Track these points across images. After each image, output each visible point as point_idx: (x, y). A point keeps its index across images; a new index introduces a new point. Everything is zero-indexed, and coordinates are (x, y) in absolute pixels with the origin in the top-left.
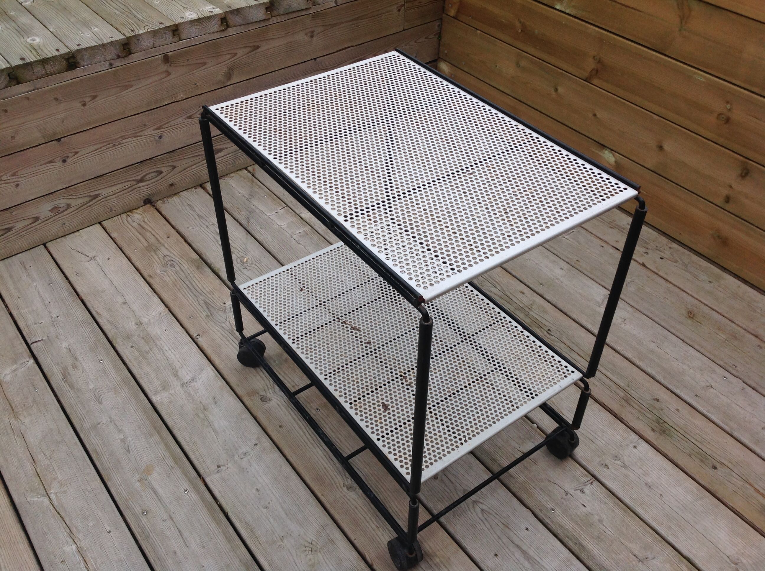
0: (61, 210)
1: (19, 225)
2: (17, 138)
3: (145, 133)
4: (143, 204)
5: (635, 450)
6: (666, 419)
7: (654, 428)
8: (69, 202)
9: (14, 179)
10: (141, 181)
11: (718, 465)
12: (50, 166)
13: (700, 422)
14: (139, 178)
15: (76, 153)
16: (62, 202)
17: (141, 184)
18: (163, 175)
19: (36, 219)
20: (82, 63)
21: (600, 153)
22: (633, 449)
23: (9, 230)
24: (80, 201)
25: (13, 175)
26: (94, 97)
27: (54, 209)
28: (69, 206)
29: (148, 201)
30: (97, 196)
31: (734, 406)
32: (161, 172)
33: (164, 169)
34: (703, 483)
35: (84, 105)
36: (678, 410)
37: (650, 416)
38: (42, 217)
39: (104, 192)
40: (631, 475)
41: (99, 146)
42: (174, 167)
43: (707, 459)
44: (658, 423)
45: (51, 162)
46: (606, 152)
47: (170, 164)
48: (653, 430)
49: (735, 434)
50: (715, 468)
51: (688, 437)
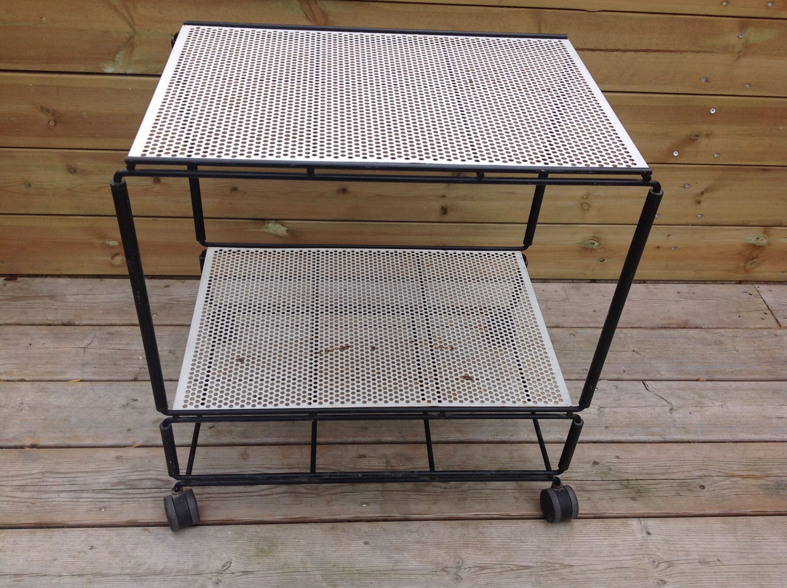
5: (652, 537)
6: (626, 476)
7: (630, 495)
11: (700, 482)
13: (642, 452)
21: (265, 230)
22: (650, 537)
31: (633, 410)
34: (717, 512)
36: (618, 457)
37: (613, 487)
40: (683, 567)
43: (689, 484)
44: (626, 487)
46: (270, 225)
48: (634, 499)
49: (668, 438)
50: (703, 487)
51: (656, 477)
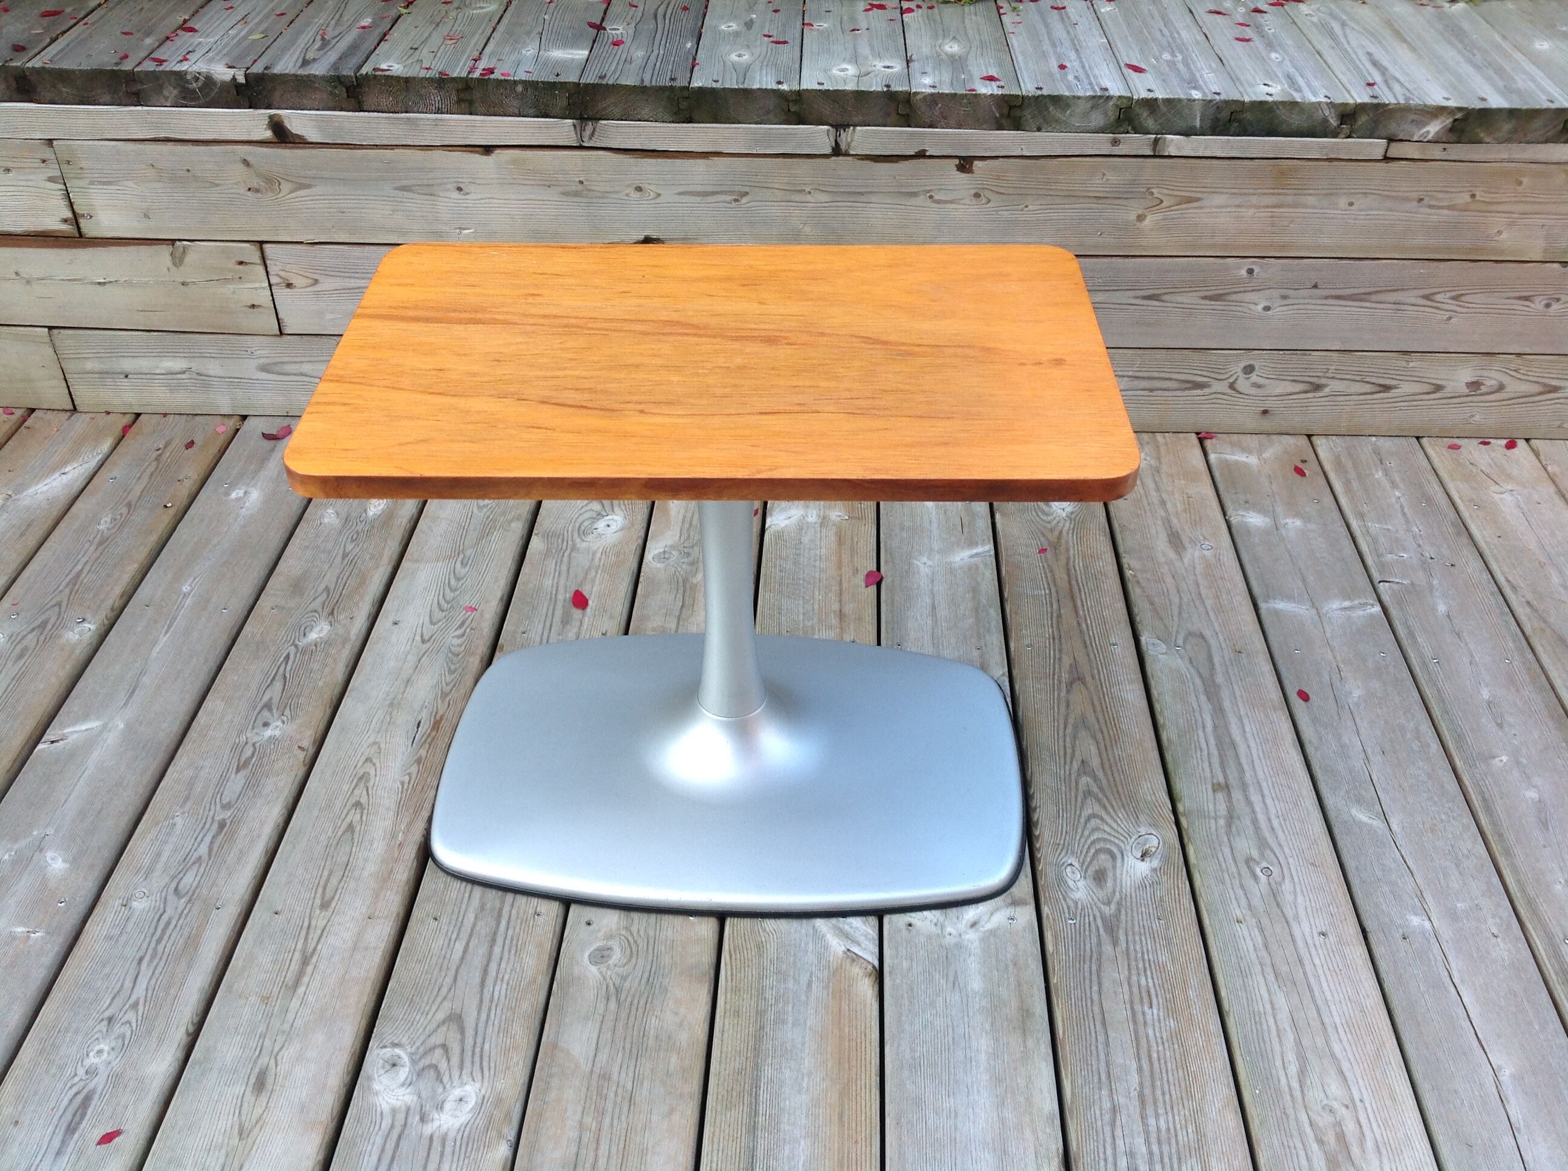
0: (1484, 389)
1: (1407, 388)
2: (1504, 236)
8: (1506, 380)
9: (1452, 306)
12: (1518, 305)
16: (1492, 377)
19: (1439, 388)
24: (1525, 388)
25: (1453, 298)
27: (1474, 385)
28: (1500, 388)
30: (1555, 390)
38: (1448, 389)
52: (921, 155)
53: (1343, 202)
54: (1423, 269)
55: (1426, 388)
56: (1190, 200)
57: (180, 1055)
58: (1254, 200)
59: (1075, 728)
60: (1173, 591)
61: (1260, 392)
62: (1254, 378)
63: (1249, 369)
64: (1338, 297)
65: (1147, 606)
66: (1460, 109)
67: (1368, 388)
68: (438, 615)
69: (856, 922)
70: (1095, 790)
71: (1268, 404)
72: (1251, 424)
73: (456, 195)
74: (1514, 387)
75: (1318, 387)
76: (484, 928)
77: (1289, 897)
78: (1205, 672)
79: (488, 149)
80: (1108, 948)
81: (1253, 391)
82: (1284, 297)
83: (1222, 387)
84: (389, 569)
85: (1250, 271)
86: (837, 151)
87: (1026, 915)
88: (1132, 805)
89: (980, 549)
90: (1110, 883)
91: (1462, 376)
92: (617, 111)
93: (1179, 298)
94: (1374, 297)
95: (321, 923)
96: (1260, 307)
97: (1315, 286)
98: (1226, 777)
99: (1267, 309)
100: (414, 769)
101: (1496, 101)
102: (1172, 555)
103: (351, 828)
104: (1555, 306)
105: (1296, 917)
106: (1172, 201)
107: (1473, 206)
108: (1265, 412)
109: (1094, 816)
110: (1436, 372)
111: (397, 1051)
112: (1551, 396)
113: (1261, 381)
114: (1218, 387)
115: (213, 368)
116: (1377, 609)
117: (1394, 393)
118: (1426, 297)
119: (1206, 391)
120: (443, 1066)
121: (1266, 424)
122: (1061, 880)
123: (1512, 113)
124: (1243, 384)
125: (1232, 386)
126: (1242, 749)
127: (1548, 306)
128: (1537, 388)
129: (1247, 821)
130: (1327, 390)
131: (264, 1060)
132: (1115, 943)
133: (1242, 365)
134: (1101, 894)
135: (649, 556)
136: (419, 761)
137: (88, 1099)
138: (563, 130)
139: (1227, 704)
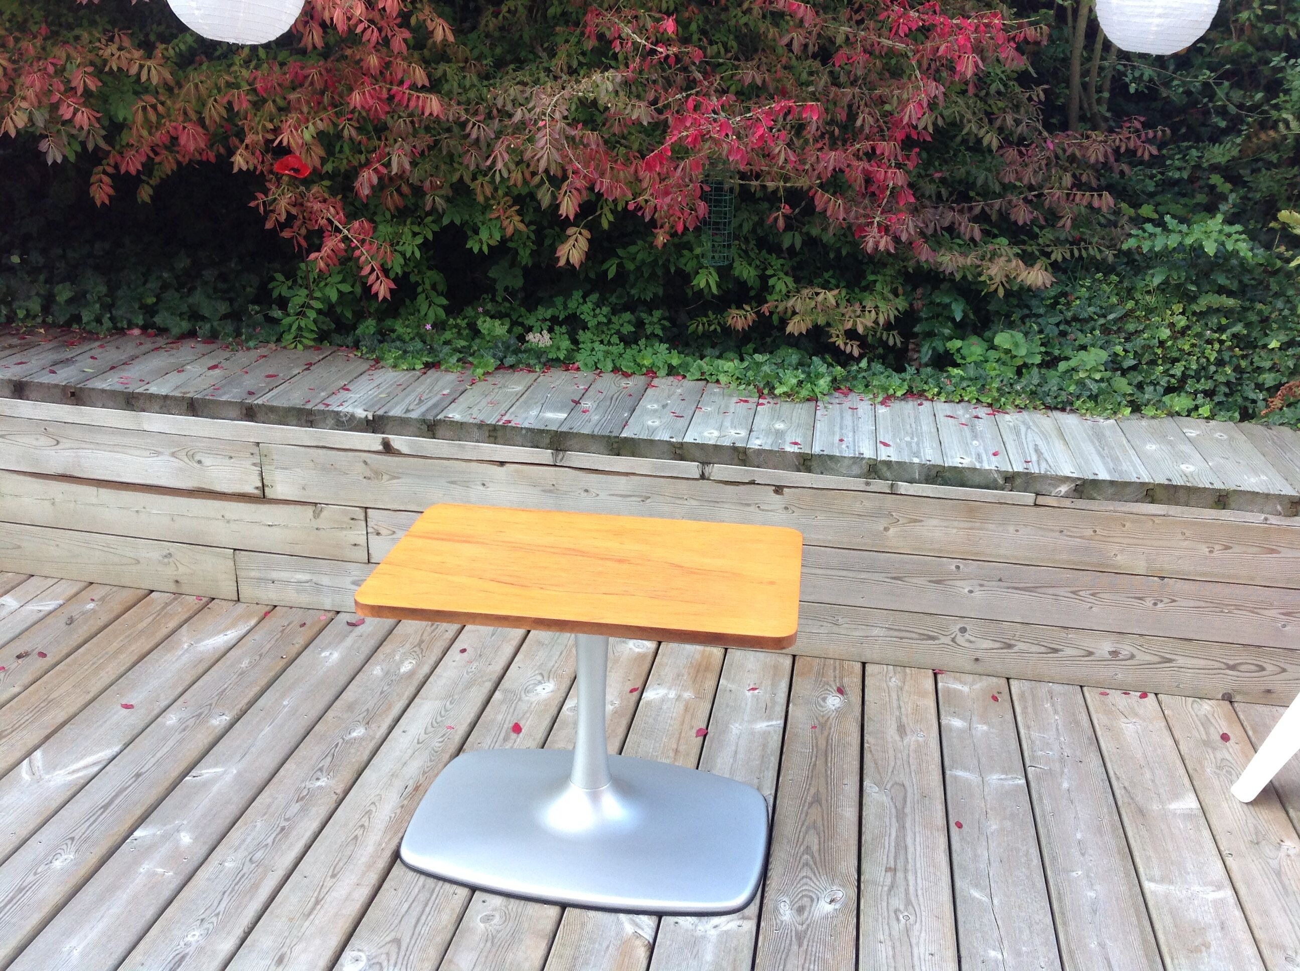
0: (1121, 657)
1: (1069, 652)
2: (1119, 558)
3: (1266, 612)
4: (1220, 696)
8: (1135, 652)
9: (1092, 599)
10: (1233, 668)
12: (1135, 602)
14: (1231, 663)
15: (1174, 601)
16: (1126, 649)
17: (1231, 672)
18: (1264, 673)
19: (1090, 654)
20: (1233, 505)
23: (1056, 651)
24: (1148, 658)
25: (1092, 595)
26: (1227, 548)
27: (1114, 653)
28: (1132, 657)
29: (1228, 698)
30: (1170, 661)
32: (1263, 669)
33: (1270, 668)
35: (1211, 552)
38: (1097, 655)
39: (1181, 661)
41: (1203, 604)
42: (1284, 670)
45: (1140, 598)
47: (1282, 665)
52: (752, 483)
53: (1011, 529)
54: (1069, 574)
55: (1083, 653)
56: (915, 521)
57: (238, 942)
58: (956, 524)
59: (808, 828)
60: (892, 758)
61: (972, 645)
62: (967, 636)
63: (963, 630)
64: (1016, 588)
65: (872, 765)
66: (1079, 479)
67: (1043, 649)
68: (430, 729)
69: (644, 918)
70: (811, 863)
71: (979, 654)
72: (969, 666)
73: (482, 488)
74: (1141, 657)
75: (1010, 646)
76: (422, 897)
77: (916, 933)
78: (899, 806)
79: (502, 464)
80: (795, 947)
81: (967, 645)
82: (981, 585)
83: (947, 640)
84: (407, 702)
85: (958, 567)
86: (703, 477)
87: (750, 925)
88: (832, 874)
89: (774, 723)
90: (806, 914)
91: (1105, 647)
92: (577, 447)
93: (915, 580)
94: (1039, 590)
95: (330, 884)
96: (966, 590)
97: (1000, 580)
98: (895, 865)
99: (971, 592)
100: (398, 811)
101: (1103, 475)
102: (897, 738)
103: (356, 838)
104: (1160, 605)
105: (918, 944)
106: (905, 521)
107: (1097, 538)
108: (977, 660)
109: (806, 877)
110: (1088, 643)
111: (360, 953)
112: (1167, 665)
113: (973, 639)
114: (944, 640)
115: (325, 580)
116: (1023, 781)
117: (1060, 654)
118: (1073, 593)
119: (937, 642)
120: (385, 964)
121: (979, 668)
122: (776, 910)
123: (1112, 483)
124: (960, 639)
125: (953, 640)
126: (911, 850)
127: (1155, 604)
128: (1157, 659)
129: (902, 889)
130: (1016, 649)
131: (285, 949)
132: (800, 946)
133: (958, 627)
134: (799, 919)
135: (565, 708)
136: (402, 807)
137: (183, 957)
138: (546, 455)
139: (908, 825)
